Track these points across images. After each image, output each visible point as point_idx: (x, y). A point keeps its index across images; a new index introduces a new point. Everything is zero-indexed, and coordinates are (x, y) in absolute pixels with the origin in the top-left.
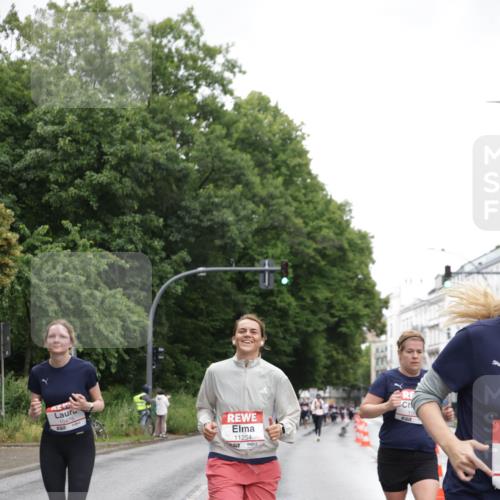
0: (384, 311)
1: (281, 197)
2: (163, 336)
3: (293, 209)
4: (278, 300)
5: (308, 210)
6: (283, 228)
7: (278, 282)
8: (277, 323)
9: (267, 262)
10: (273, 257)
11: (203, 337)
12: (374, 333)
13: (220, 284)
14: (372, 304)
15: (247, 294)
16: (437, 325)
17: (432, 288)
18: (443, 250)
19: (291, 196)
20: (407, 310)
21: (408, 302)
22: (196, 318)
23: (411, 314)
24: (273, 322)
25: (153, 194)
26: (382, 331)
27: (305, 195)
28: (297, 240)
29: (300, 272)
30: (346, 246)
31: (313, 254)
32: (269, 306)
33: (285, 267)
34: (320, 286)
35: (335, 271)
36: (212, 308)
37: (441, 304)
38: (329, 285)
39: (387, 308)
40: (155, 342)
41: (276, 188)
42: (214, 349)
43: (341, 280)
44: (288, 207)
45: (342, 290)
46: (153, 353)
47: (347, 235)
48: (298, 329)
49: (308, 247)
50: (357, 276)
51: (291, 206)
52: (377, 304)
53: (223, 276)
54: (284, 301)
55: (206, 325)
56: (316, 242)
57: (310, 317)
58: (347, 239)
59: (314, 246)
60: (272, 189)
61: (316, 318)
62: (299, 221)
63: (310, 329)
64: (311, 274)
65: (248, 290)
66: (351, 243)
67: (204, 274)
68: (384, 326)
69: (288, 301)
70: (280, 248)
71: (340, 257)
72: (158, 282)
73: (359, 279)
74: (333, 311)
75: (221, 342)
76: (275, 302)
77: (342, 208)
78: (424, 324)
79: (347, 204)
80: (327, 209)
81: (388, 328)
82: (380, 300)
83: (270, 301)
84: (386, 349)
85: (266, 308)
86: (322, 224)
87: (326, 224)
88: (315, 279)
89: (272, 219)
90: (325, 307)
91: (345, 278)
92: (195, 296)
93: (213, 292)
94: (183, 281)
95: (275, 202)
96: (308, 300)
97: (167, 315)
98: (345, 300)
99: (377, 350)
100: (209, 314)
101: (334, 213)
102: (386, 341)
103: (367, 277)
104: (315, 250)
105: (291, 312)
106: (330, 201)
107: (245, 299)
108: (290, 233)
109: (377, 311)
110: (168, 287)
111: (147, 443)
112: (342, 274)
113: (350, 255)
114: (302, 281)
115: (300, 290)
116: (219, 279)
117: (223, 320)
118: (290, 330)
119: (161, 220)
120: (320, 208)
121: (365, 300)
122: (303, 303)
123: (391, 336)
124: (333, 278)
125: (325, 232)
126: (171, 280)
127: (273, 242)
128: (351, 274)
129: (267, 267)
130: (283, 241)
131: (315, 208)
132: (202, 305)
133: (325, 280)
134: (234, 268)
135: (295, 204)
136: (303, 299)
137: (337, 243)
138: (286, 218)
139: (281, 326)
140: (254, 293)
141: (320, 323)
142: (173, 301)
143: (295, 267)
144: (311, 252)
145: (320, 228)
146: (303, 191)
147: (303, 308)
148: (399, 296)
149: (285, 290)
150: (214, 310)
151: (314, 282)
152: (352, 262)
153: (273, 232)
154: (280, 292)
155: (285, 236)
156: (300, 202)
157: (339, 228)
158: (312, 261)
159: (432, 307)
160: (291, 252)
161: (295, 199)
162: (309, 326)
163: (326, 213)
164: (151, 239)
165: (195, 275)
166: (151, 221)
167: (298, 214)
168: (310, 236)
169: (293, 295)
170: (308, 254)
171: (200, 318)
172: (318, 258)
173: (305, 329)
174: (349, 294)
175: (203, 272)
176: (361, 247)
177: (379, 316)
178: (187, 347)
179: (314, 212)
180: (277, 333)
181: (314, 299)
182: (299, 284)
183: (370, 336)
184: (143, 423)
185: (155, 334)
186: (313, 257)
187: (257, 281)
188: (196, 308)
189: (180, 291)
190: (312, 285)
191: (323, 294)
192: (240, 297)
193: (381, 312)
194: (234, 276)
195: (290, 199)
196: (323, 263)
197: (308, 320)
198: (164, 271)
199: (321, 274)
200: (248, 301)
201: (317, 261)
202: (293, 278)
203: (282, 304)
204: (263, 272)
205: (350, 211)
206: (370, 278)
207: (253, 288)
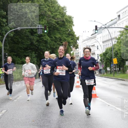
0: (77, 41)
1: (44, 5)
2: (7, 50)
3: (47, 9)
4: (44, 38)
5: (52, 9)
6: (45, 15)
7: (43, 32)
8: (44, 45)
9: (40, 25)
10: (42, 24)
11: (20, 50)
12: (75, 48)
13: (25, 33)
14: (74, 39)
15: (34, 36)
16: (94, 45)
17: (92, 34)
18: (95, 21)
19: (47, 5)
20: (85, 41)
21: (85, 38)
22: (18, 44)
23: (86, 42)
24: (43, 45)
25: (2, 4)
26: (77, 47)
27: (51, 5)
28: (49, 19)
29: (51, 29)
30: (65, 21)
31: (54, 23)
32: (42, 40)
33: (45, 27)
34: (57, 33)
35: (62, 29)
36: (23, 41)
37: (95, 38)
38: (60, 33)
39: (78, 40)
40: (5, 52)
41: (42, 2)
42: (24, 54)
43: (64, 31)
44: (46, 8)
45: (64, 35)
46: (4, 55)
47: (65, 17)
48: (51, 47)
49: (53, 21)
50: (69, 30)
51: (47, 8)
52: (75, 39)
53: (26, 30)
54: (46, 38)
55: (21, 46)
56: (55, 20)
57: (54, 43)
58: (65, 18)
59: (55, 21)
60: (40, 3)
61: (56, 43)
62: (49, 13)
63: (55, 47)
64: (54, 29)
65: (35, 35)
66: (66, 20)
67: (20, 30)
68: (78, 46)
69: (47, 38)
70: (44, 22)
71: (63, 24)
72: (5, 32)
73: (69, 31)
74: (62, 41)
75: (26, 51)
76: (43, 39)
77: (63, 8)
78: (90, 45)
79: (65, 7)
80: (58, 9)
81: (79, 46)
82: (76, 37)
83: (41, 38)
84: (79, 53)
85: (40, 41)
86: (57, 14)
87: (58, 14)
88: (56, 31)
89: (41, 12)
90: (59, 40)
91: (65, 31)
92: (17, 37)
93: (23, 36)
94: (13, 32)
95: (42, 7)
96: (54, 38)
97: (8, 43)
98: (65, 38)
99: (76, 53)
100: (22, 43)
101: (61, 10)
102: (79, 50)
103: (72, 30)
104: (55, 22)
105: (48, 42)
106: (59, 7)
107: (34, 38)
108: (47, 17)
109: (75, 41)
110: (8, 34)
111: (3, 84)
112: (64, 29)
113: (66, 23)
114: (51, 32)
115: (51, 34)
116: (24, 32)
117: (27, 44)
118: (48, 47)
119: (5, 12)
120: (56, 9)
121: (71, 37)
122: (52, 39)
123: (80, 49)
124: (61, 31)
125: (58, 16)
126: (9, 32)
127: (42, 20)
128: (66, 29)
129: (40, 27)
130: (45, 19)
131: (55, 9)
132: (20, 40)
133: (59, 31)
134: (29, 28)
135: (48, 7)
136: (52, 38)
137: (62, 20)
138: (45, 12)
139: (46, 46)
140: (37, 36)
141: (58, 45)
142: (10, 39)
143: (49, 28)
144: (54, 22)
145: (57, 15)
146: (51, 3)
147: (52, 40)
148: (82, 36)
149: (46, 35)
150: (24, 41)
151: (55, 32)
152: (67, 26)
153: (42, 16)
154: (45, 35)
155: (45, 17)
156: (50, 7)
157: (62, 15)
158: (54, 26)
159: (92, 40)
160: (48, 23)
161: (48, 6)
162: (54, 46)
163: (58, 10)
164: (2, 19)
165: (17, 30)
166: (2, 13)
167: (49, 10)
168: (53, 17)
169: (49, 36)
170: (53, 23)
171: (19, 44)
172: (56, 24)
173: (53, 47)
174: (66, 36)
175: (19, 29)
176: (69, 21)
177: (76, 43)
178: (15, 53)
179: (54, 10)
180: (44, 48)
181: (55, 37)
182: (50, 33)
183: (74, 49)
184: (2, 78)
185: (5, 49)
186: (54, 24)
187: (37, 32)
188: (18, 41)
189: (12, 35)
190: (55, 33)
191: (58, 36)
192: (32, 37)
193: (76, 41)
194: (30, 31)
195: (46, 6)
196: (58, 26)
197: (54, 44)
198: (7, 29)
199: (57, 29)
200: (35, 38)
201: (56, 25)
202: (49, 31)
203: (46, 39)
204: (39, 29)
205: (66, 9)
206: (73, 31)
207: (36, 34)
